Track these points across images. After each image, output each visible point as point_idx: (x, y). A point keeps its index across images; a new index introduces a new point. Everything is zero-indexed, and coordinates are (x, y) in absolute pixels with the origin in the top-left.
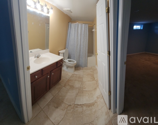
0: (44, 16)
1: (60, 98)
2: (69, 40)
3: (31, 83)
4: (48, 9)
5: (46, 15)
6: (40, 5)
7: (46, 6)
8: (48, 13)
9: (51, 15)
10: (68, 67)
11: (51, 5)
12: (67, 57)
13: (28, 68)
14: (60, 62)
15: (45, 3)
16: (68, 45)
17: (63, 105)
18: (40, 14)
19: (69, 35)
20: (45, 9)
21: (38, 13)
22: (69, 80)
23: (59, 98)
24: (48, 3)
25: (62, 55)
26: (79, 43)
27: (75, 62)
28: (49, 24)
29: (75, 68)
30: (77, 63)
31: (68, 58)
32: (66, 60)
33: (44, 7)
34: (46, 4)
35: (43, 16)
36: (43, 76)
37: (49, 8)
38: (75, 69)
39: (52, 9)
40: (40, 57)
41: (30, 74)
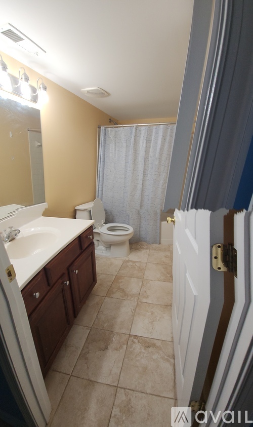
0: (23, 108)
1: (105, 326)
2: (103, 176)
3: (29, 317)
4: (34, 90)
5: (30, 106)
6: (9, 74)
7: (27, 79)
8: (35, 99)
9: (45, 105)
10: (109, 245)
11: (41, 77)
12: (103, 221)
13: (11, 274)
14: (87, 237)
15: (22, 73)
16: (102, 190)
17: (115, 339)
18: (9, 101)
19: (104, 161)
20: (25, 88)
21: (3, 100)
22: (118, 278)
23: (103, 327)
24: (31, 70)
25: (86, 214)
26: (140, 182)
27: (131, 230)
28: (40, 132)
29: (130, 244)
30: (135, 231)
31: (106, 223)
32: (102, 230)
33: (20, 81)
34: (25, 74)
35: (19, 109)
36: (52, 287)
37: (35, 85)
38: (131, 248)
39: (45, 88)
40: (17, 238)
41: (21, 291)
